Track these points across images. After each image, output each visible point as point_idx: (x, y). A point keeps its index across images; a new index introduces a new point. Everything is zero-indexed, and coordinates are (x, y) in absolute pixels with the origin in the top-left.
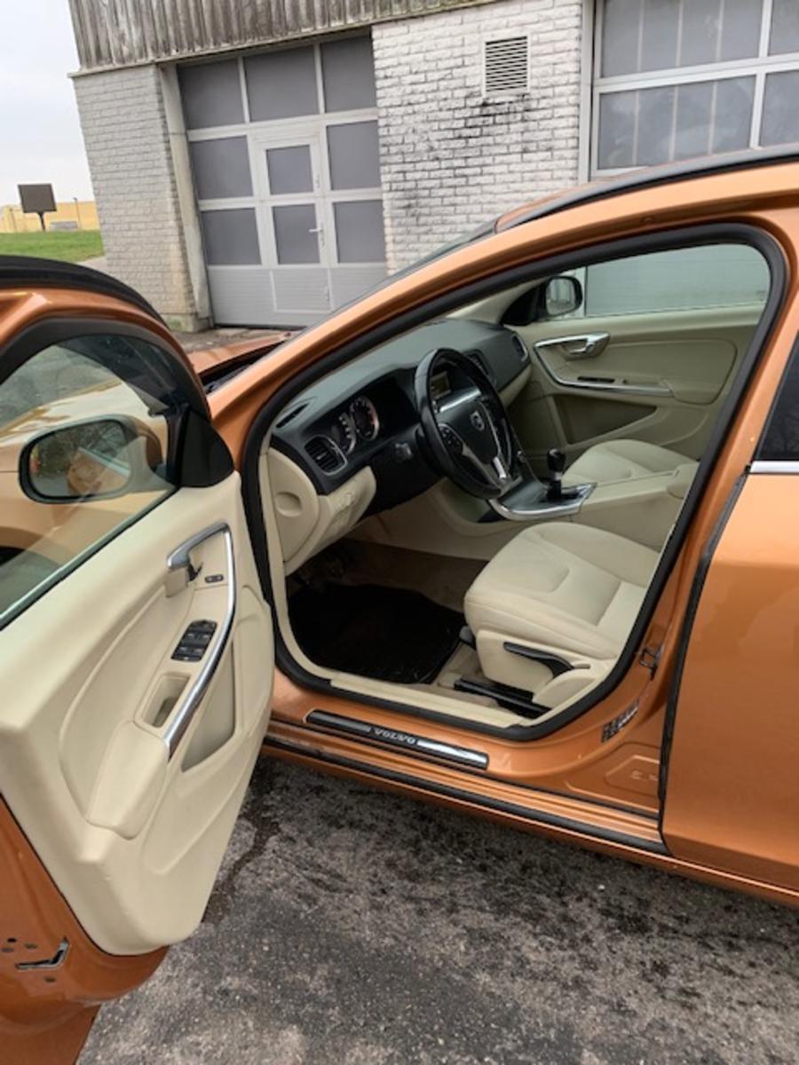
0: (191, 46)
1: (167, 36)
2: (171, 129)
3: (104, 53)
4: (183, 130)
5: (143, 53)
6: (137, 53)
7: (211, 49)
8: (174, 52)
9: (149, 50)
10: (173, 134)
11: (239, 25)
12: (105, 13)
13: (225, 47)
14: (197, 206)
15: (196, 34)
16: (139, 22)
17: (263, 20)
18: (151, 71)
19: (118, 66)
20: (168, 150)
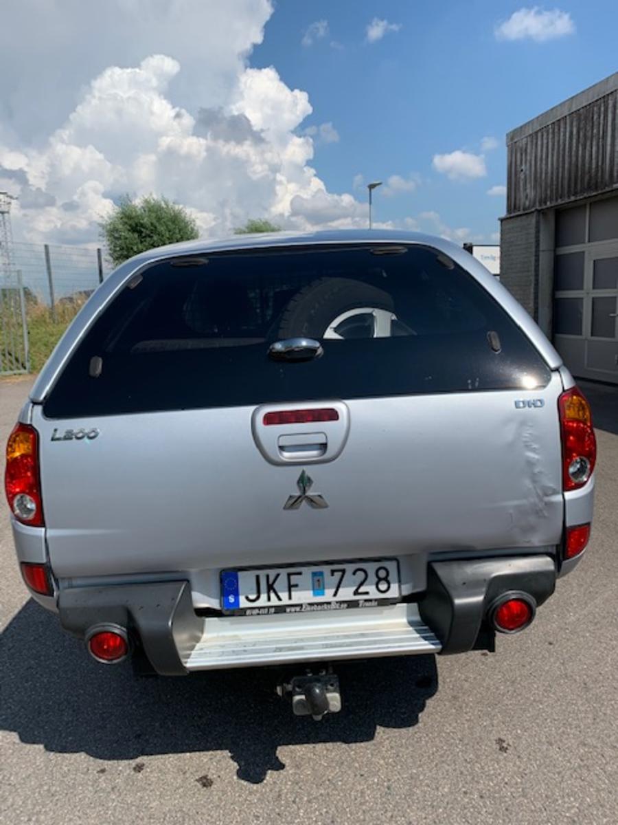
0: (557, 200)
1: (546, 194)
2: (542, 246)
3: (517, 206)
4: (553, 248)
5: (534, 205)
6: (532, 204)
7: (567, 200)
8: (548, 203)
9: (537, 204)
10: (543, 251)
11: (581, 186)
12: (522, 183)
13: (573, 198)
14: (553, 295)
15: (560, 192)
16: (535, 188)
17: (593, 182)
18: (535, 214)
19: (521, 212)
20: (537, 261)
